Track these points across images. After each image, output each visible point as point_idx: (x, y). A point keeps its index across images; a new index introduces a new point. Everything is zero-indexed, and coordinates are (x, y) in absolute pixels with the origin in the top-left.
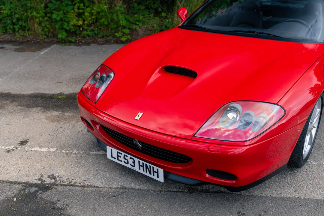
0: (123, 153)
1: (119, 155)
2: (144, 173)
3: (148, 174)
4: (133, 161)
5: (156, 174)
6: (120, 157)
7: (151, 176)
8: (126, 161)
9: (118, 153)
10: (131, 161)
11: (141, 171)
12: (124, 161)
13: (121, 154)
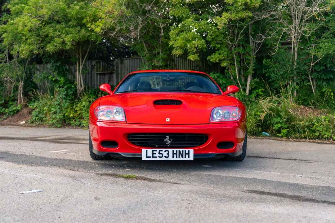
0: (158, 150)
1: (154, 152)
3: (181, 159)
4: (167, 152)
5: (187, 156)
7: (184, 159)
8: (161, 155)
10: (165, 154)
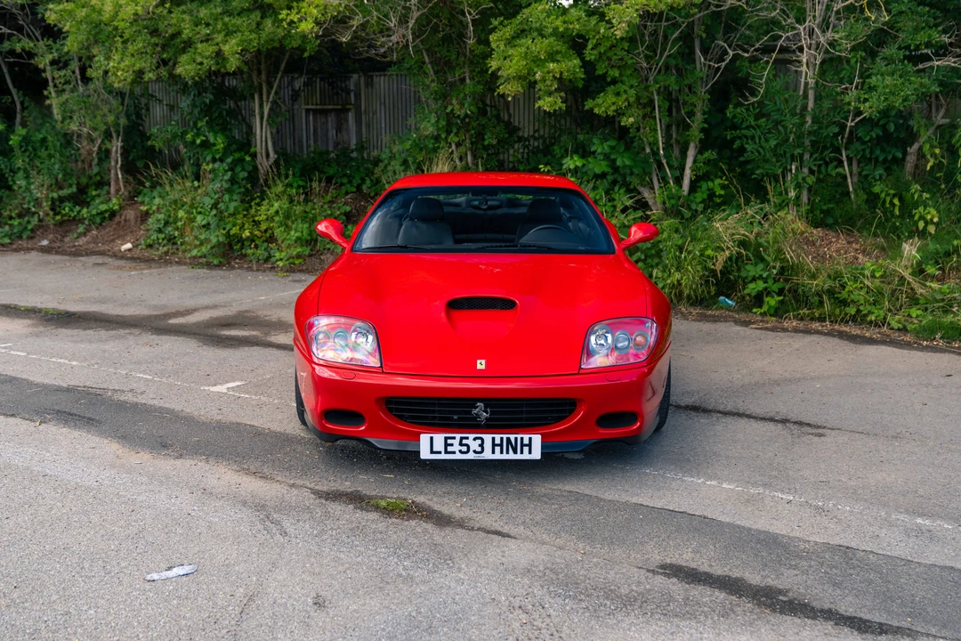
0: (458, 436)
1: (449, 441)
2: (505, 456)
3: (511, 456)
4: (479, 442)
5: (526, 449)
6: (452, 445)
7: (518, 456)
8: (464, 449)
9: (446, 439)
10: (475, 445)
11: (497, 456)
12: (460, 451)
13: (454, 438)
